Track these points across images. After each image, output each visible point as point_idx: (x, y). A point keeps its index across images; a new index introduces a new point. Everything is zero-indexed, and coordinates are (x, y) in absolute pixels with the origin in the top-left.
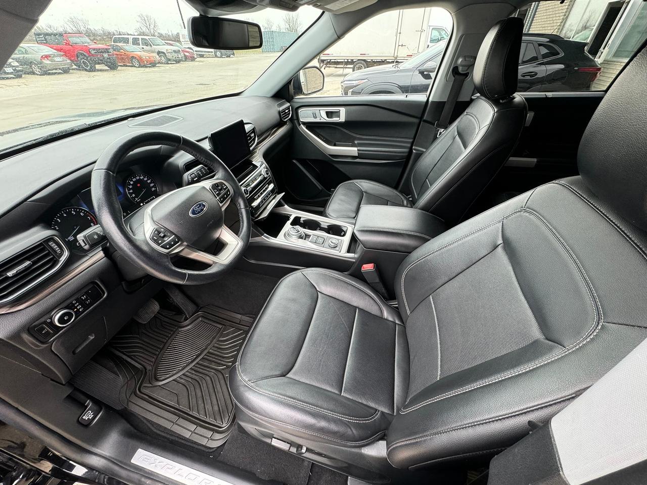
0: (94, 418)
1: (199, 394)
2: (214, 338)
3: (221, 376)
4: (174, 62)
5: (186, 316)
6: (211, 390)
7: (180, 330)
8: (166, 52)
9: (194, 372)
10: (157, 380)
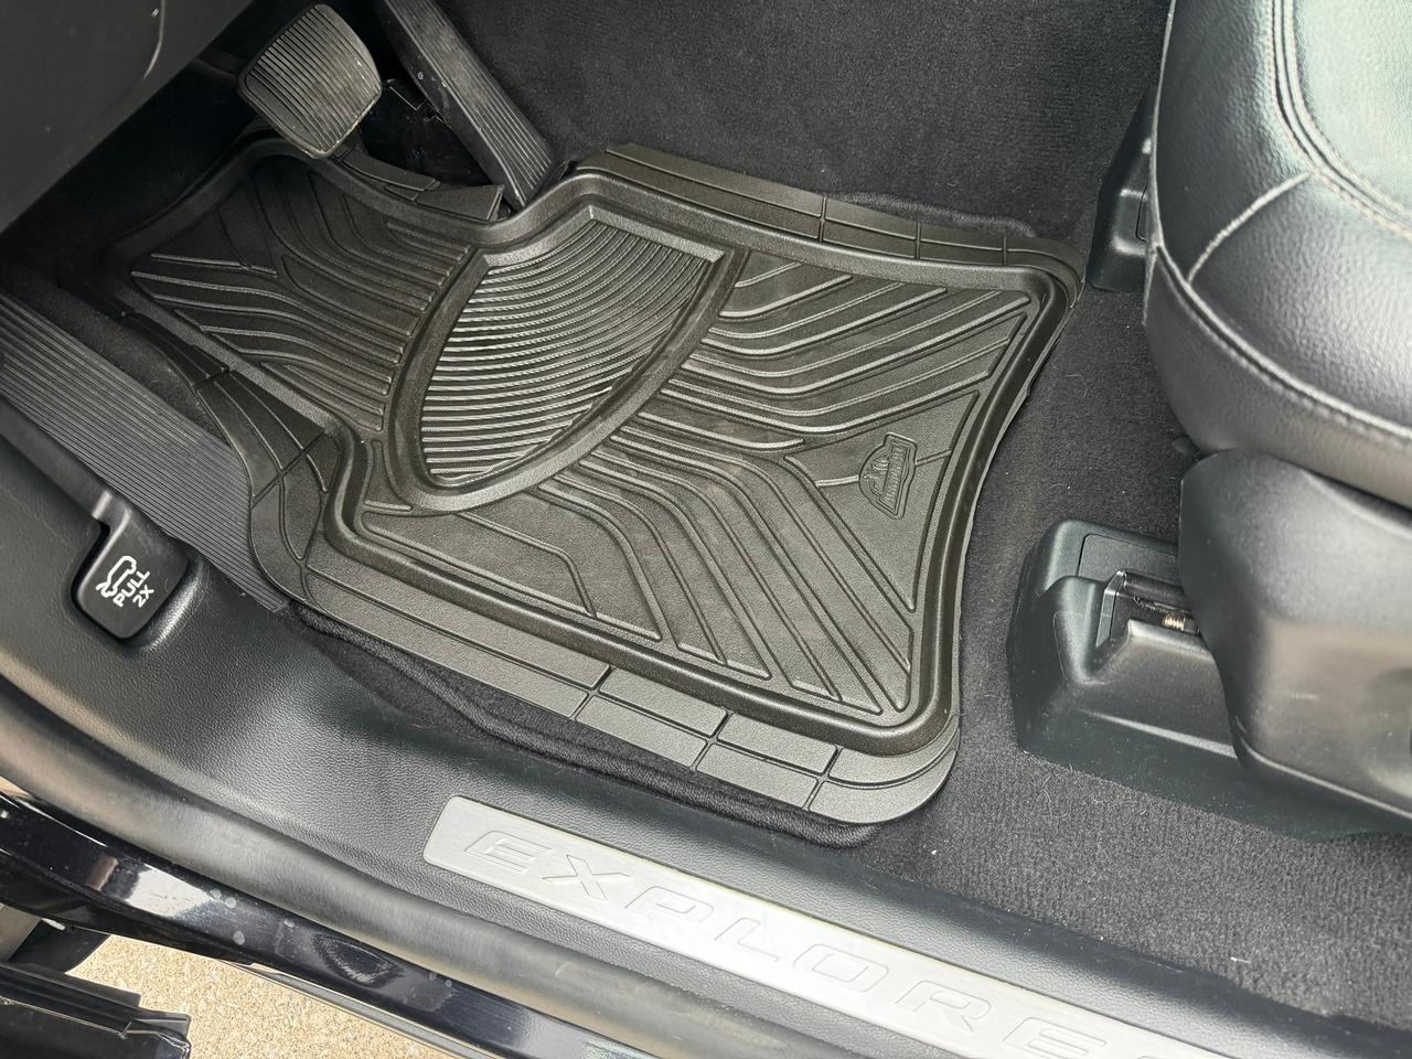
0: (161, 607)
1: (691, 566)
2: (689, 308)
3: (789, 487)
5: (509, 191)
6: (757, 551)
7: (491, 259)
9: (627, 463)
10: (433, 486)
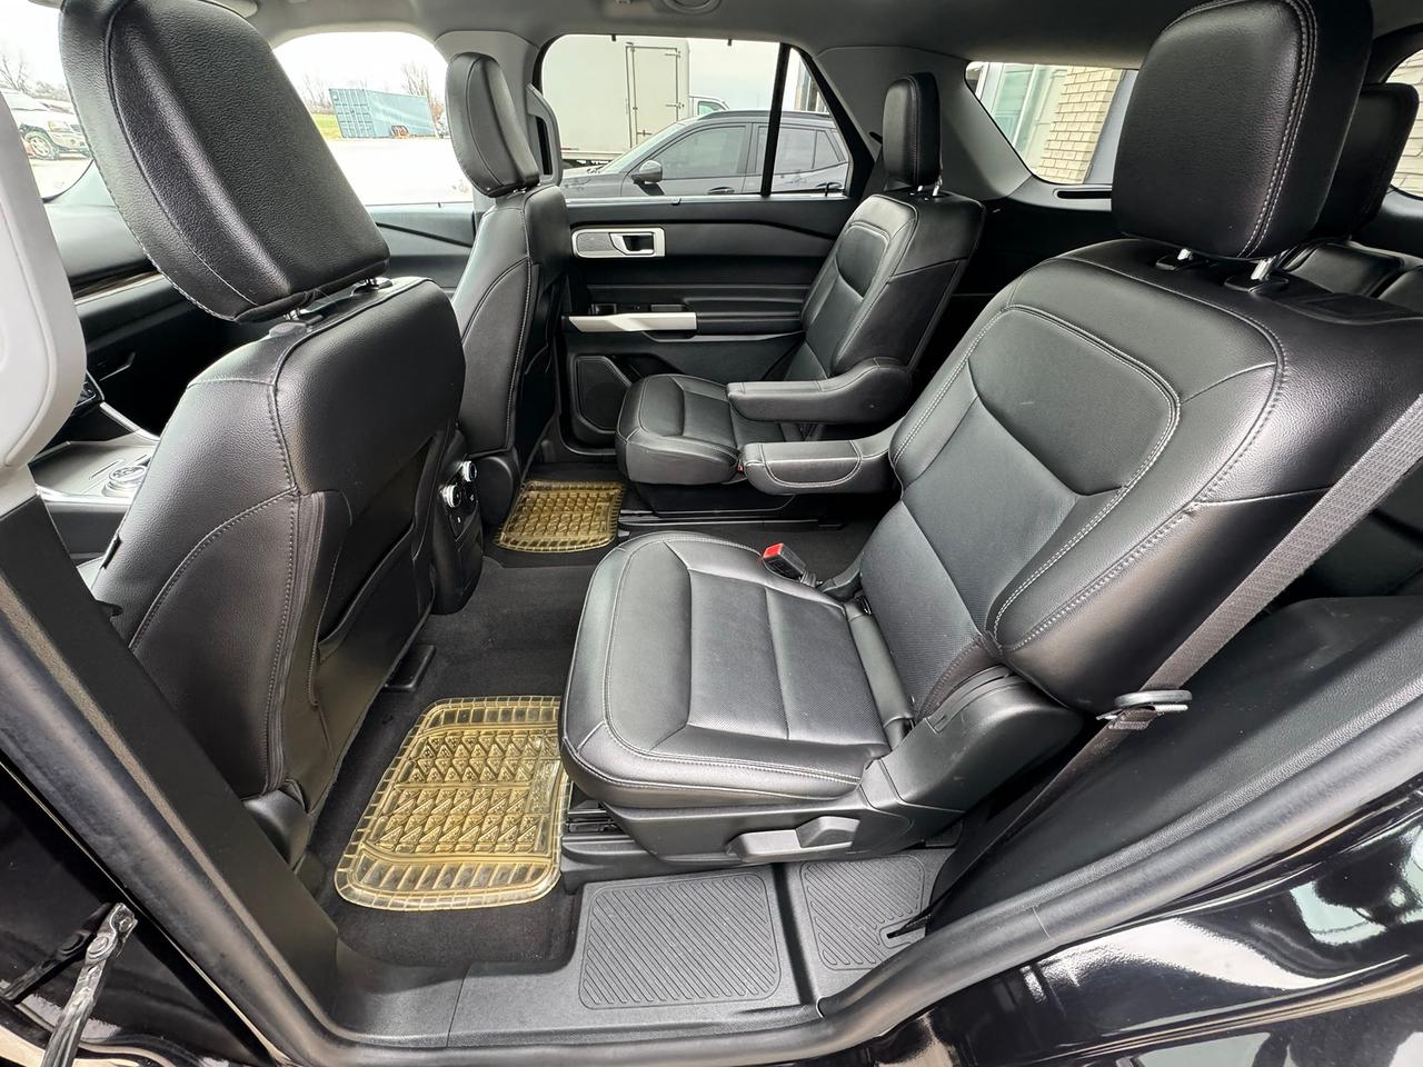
4: (81, 155)
8: (46, 128)
